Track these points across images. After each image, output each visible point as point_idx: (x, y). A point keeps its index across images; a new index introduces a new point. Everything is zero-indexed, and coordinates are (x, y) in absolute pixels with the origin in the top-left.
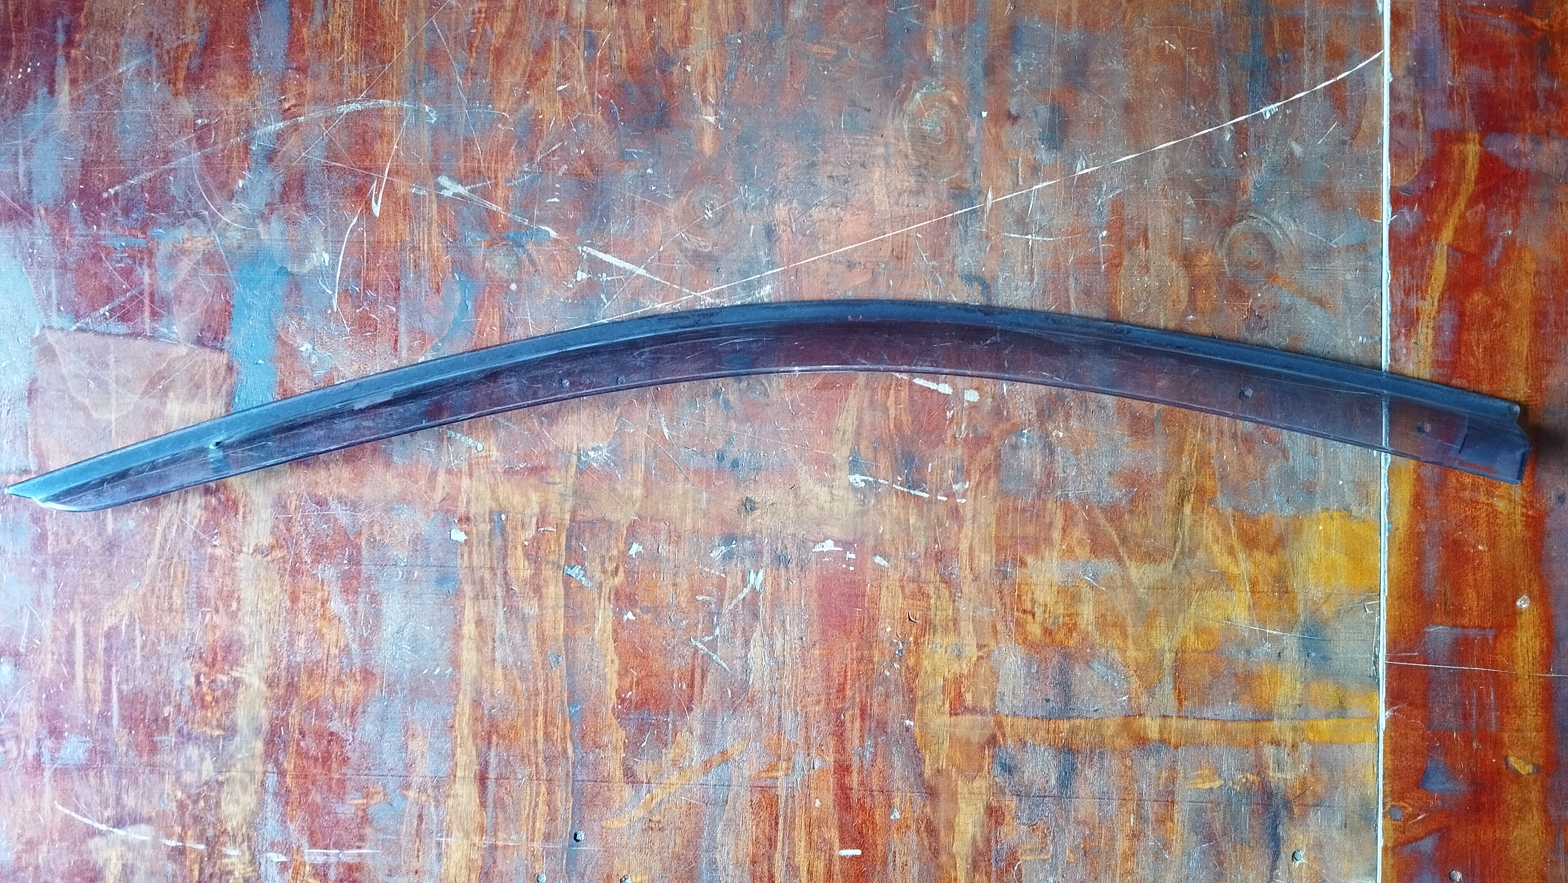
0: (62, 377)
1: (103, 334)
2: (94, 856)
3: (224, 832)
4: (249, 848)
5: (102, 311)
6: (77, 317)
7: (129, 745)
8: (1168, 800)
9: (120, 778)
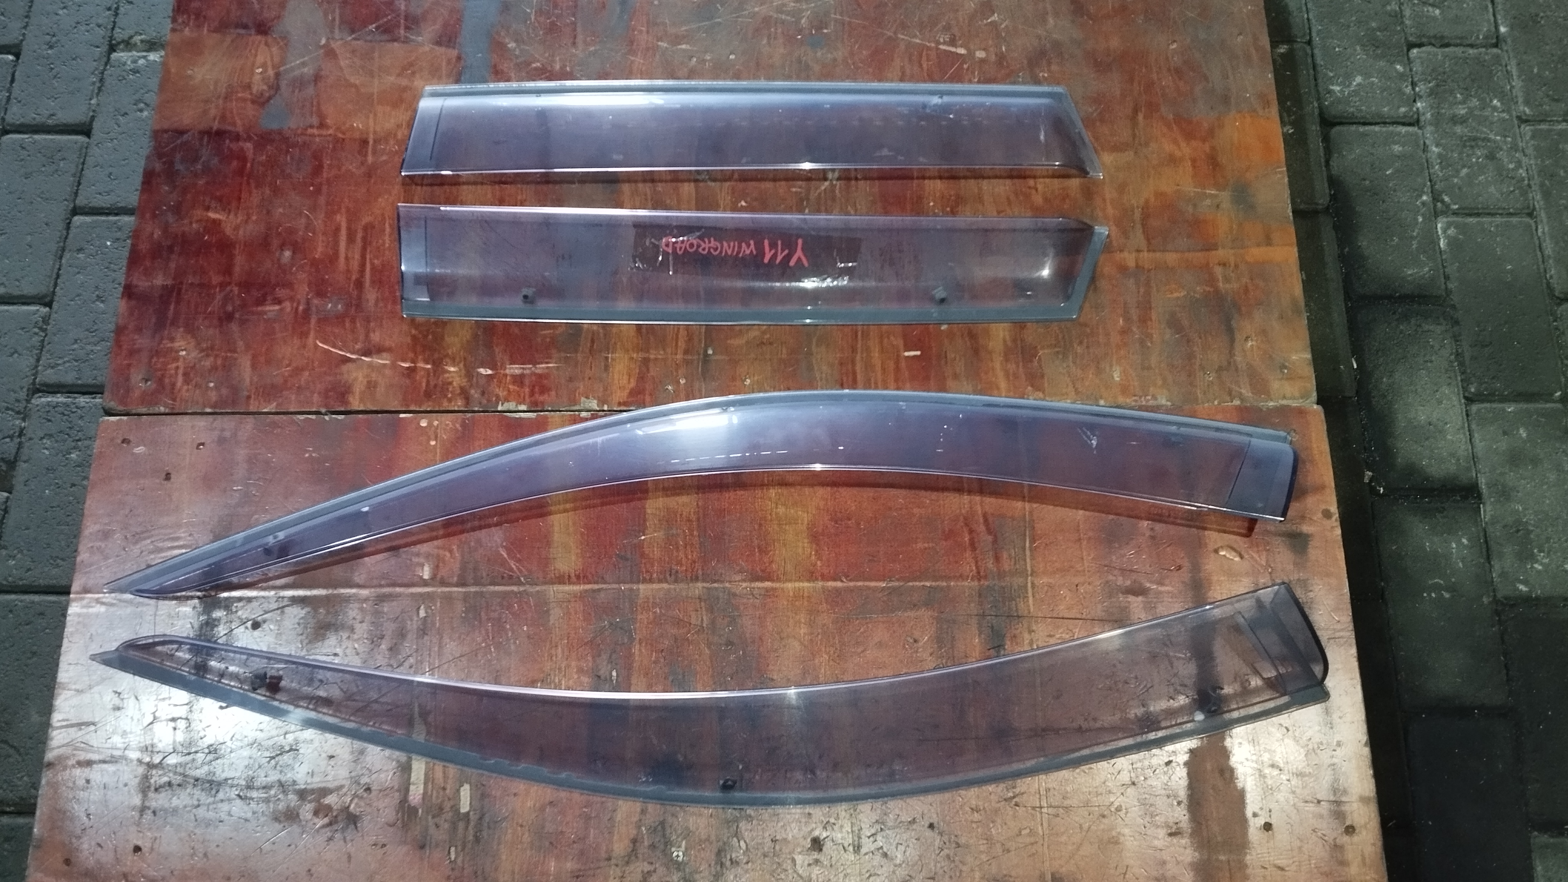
0: (341, 68)
1: (371, 41)
2: (346, 376)
3: (447, 355)
4: (465, 365)
5: (370, 27)
6: (353, 31)
7: (377, 301)
8: (1146, 306)
9: (369, 322)
